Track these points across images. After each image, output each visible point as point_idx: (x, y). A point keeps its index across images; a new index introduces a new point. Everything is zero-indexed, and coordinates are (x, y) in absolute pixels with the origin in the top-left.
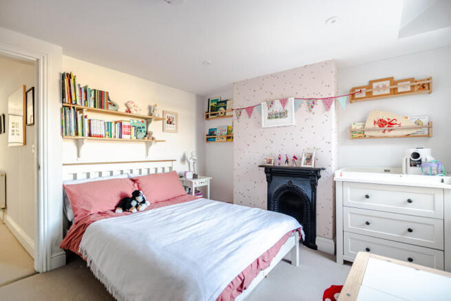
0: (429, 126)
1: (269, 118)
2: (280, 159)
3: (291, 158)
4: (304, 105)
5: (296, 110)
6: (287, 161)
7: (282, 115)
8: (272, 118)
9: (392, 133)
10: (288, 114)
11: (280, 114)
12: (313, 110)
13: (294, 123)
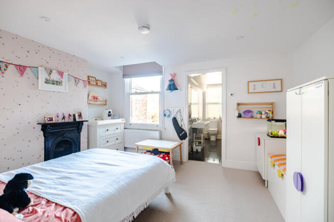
0: (106, 101)
1: (46, 82)
2: (58, 117)
3: (66, 116)
4: (73, 80)
5: (68, 82)
6: (64, 118)
7: (58, 83)
8: (49, 83)
9: (97, 103)
10: (63, 83)
11: (57, 82)
12: (78, 85)
13: (67, 91)
